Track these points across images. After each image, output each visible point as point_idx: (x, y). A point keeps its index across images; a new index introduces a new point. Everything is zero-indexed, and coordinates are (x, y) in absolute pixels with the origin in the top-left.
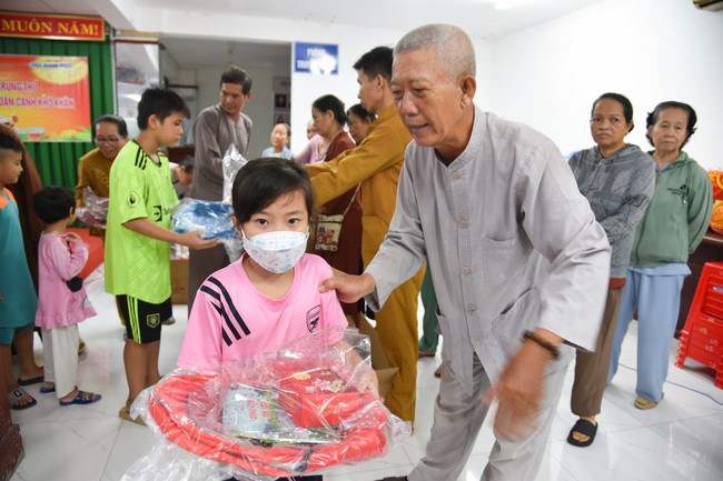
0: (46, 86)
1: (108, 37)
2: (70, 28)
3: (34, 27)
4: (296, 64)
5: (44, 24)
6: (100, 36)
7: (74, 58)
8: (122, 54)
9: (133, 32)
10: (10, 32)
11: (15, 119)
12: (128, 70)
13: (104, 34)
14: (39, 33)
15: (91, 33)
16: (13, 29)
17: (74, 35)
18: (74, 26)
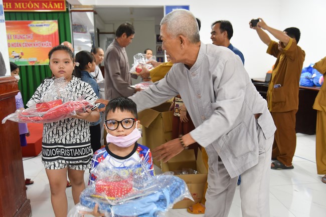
0: (37, 36)
1: (67, 9)
2: (48, 5)
3: (30, 6)
5: (35, 4)
6: (63, 9)
7: (51, 21)
8: (75, 17)
9: (80, 6)
10: (18, 9)
11: (22, 54)
12: (78, 25)
13: (65, 8)
14: (33, 9)
15: (59, 7)
16: (20, 7)
17: (50, 9)
18: (50, 4)
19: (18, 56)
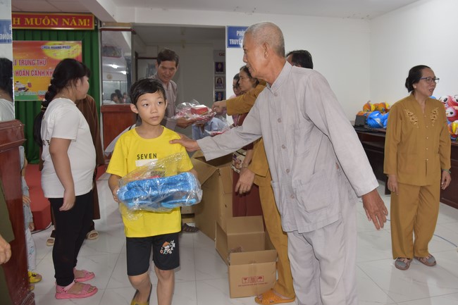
0: (52, 62)
1: (96, 27)
2: (70, 21)
3: (46, 22)
4: (229, 41)
5: (53, 20)
6: (91, 26)
7: (72, 42)
8: (106, 37)
9: (114, 23)
10: (30, 26)
13: (93, 25)
14: (50, 26)
15: (85, 25)
16: (32, 24)
17: (73, 26)
18: (73, 20)
19: (24, 89)
